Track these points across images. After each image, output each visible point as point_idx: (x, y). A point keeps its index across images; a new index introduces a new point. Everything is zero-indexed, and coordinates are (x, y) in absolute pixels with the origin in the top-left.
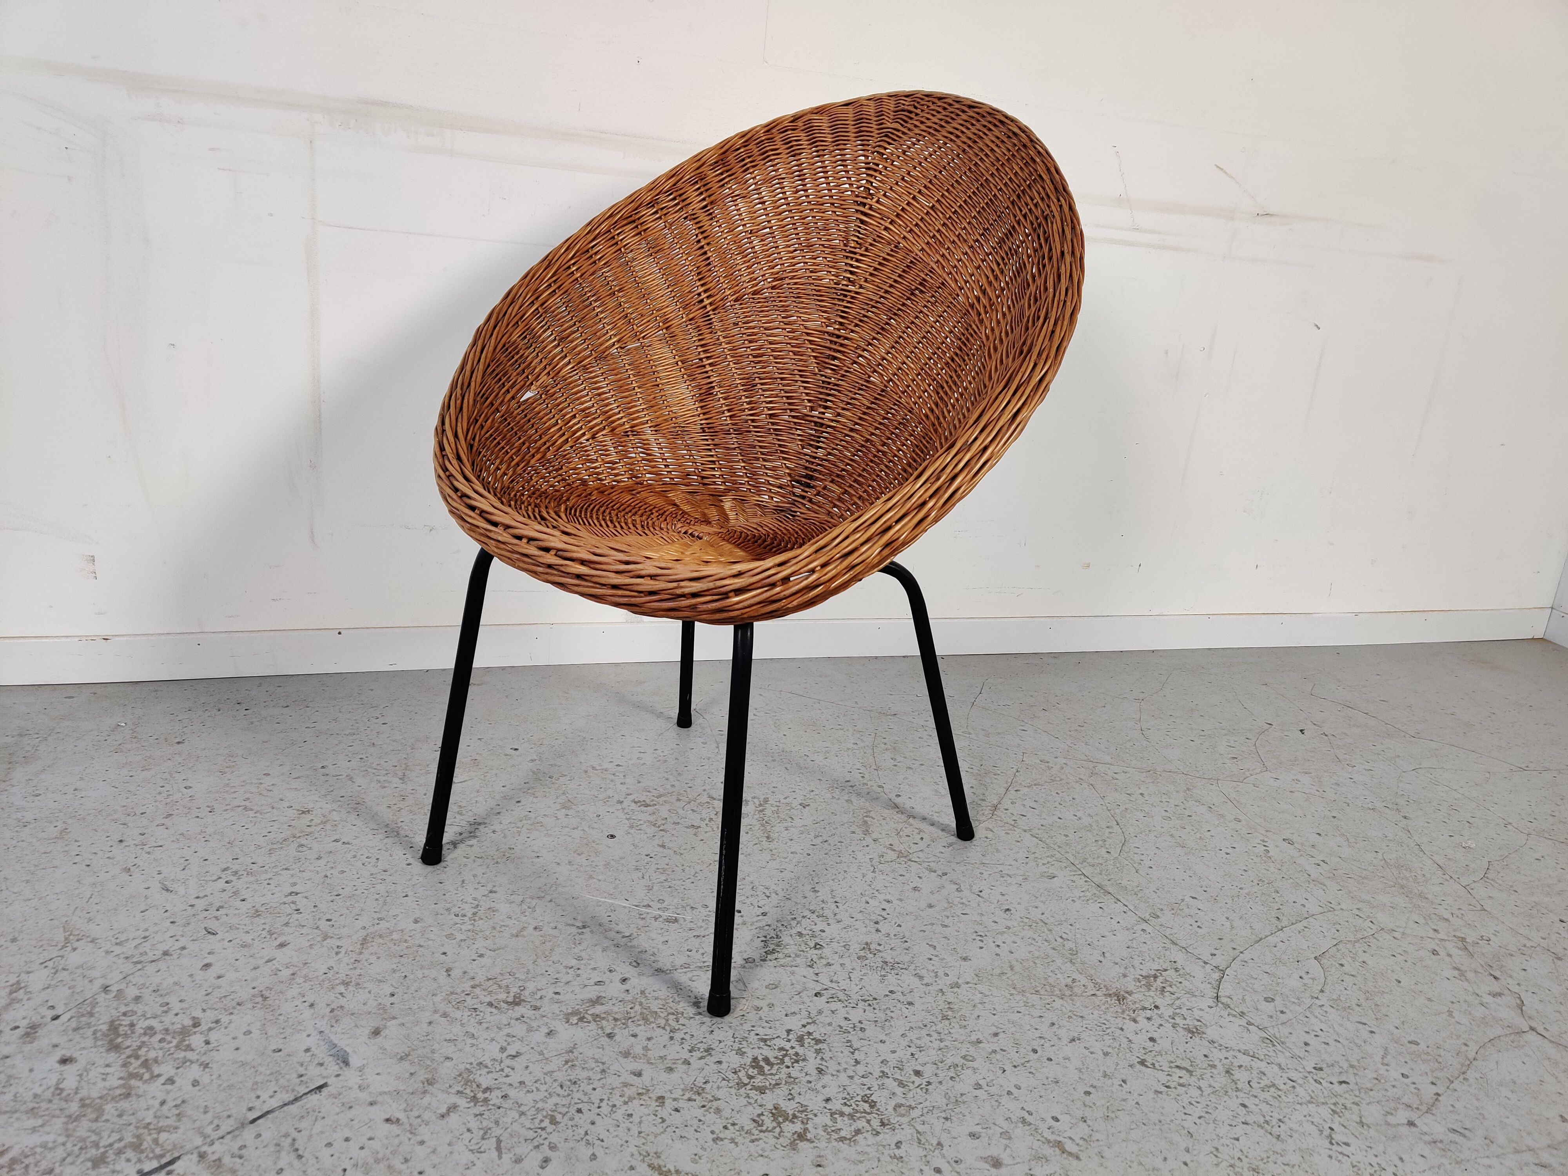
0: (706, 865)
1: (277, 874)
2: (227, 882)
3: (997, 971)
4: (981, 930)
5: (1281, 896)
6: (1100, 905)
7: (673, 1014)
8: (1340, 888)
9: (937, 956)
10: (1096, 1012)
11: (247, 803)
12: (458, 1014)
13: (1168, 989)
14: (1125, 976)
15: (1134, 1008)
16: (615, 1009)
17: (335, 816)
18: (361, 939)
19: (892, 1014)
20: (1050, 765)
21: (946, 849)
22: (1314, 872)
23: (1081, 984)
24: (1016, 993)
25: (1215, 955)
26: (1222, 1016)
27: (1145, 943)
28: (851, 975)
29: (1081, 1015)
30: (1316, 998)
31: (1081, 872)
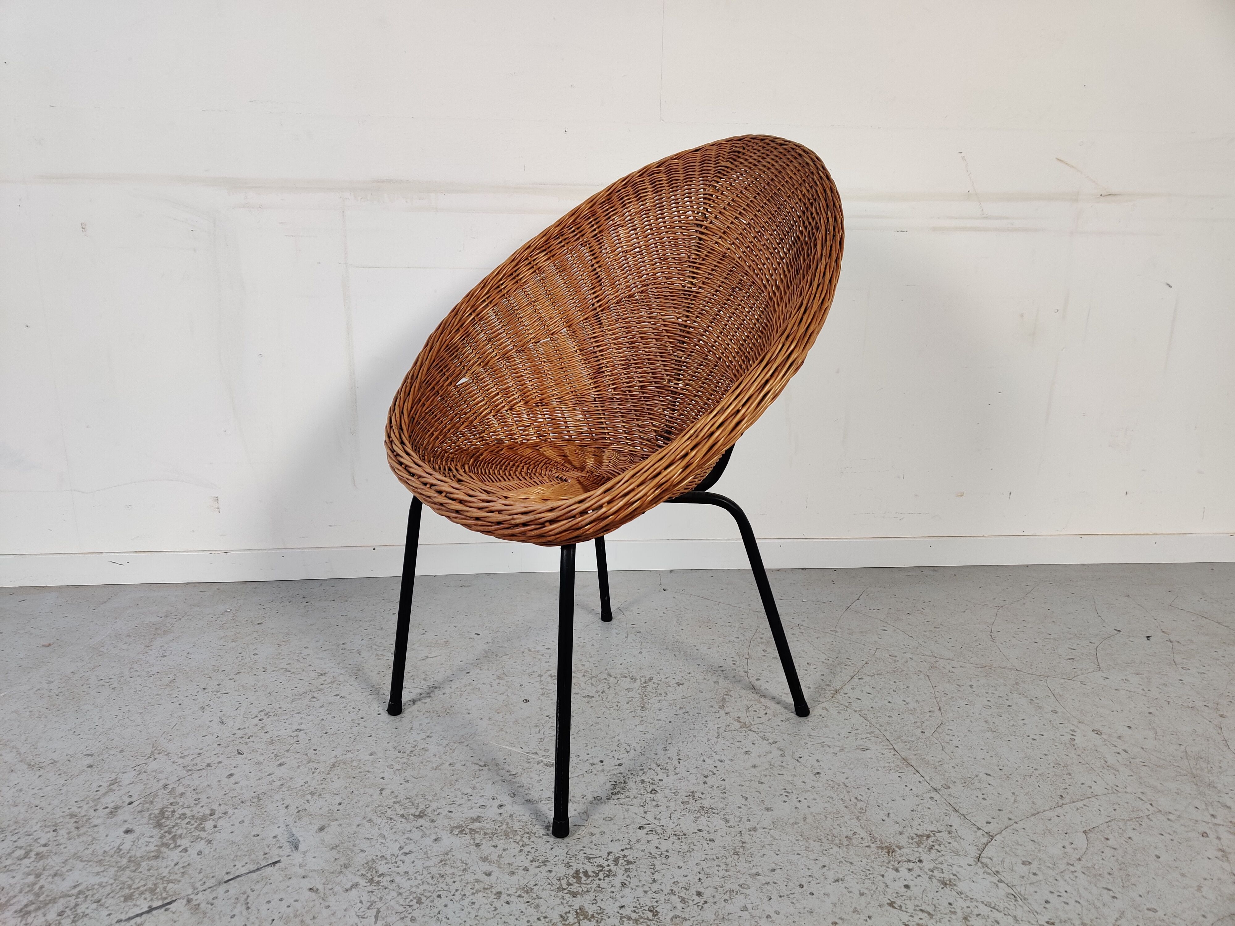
1: (293, 716)
2: (260, 720)
3: (792, 821)
4: (789, 788)
5: (1072, 778)
6: (900, 775)
7: (528, 833)
8: (1132, 774)
9: (746, 805)
10: (864, 861)
11: (288, 667)
12: (378, 821)
13: (937, 847)
14: (901, 833)
15: (900, 859)
16: (488, 826)
17: (341, 678)
18: (331, 764)
19: (694, 847)
20: (897, 659)
21: (787, 723)
22: (1112, 760)
23: (860, 837)
24: (802, 839)
25: (990, 823)
26: (977, 873)
27: (929, 808)
28: (672, 815)
29: (851, 861)
30: (1071, 865)
31: (892, 747)
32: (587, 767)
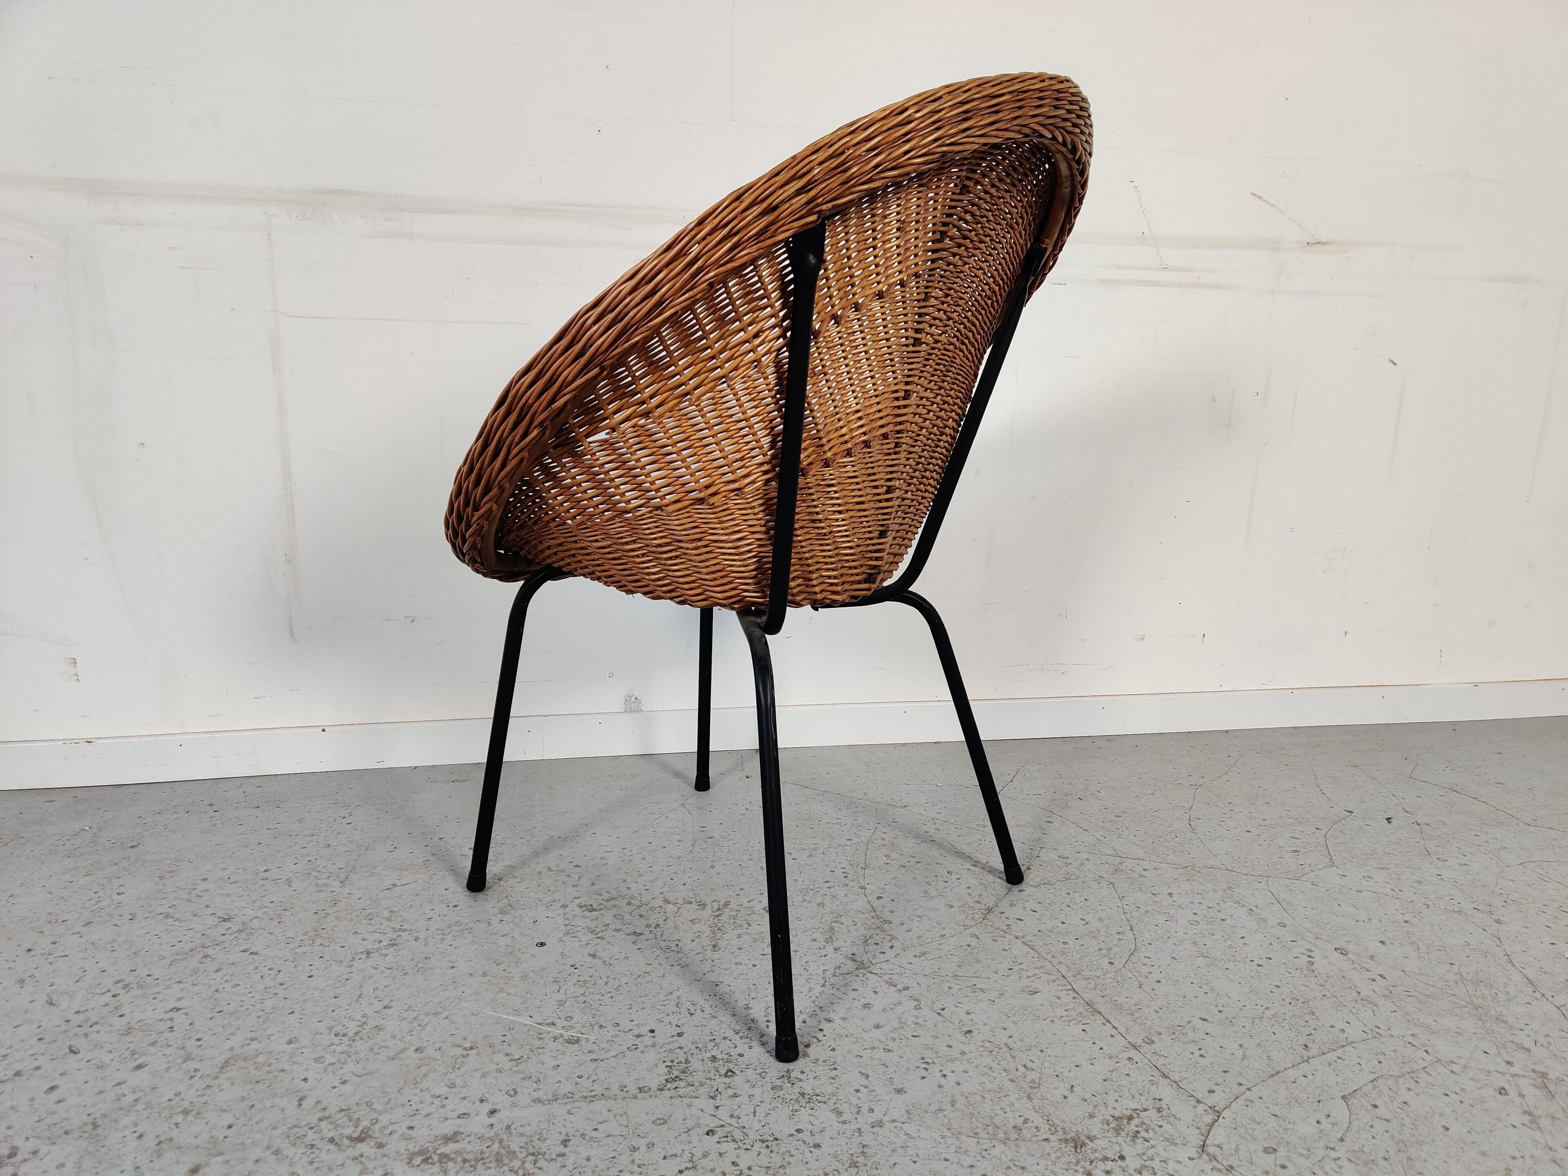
0: (634, 977)
1: (169, 987)
2: (114, 996)
3: (934, 1107)
4: (929, 1055)
5: (1317, 1019)
6: (1084, 1027)
7: (533, 1154)
8: (1395, 1008)
9: (866, 1087)
10: (1042, 1163)
11: (171, 911)
12: (290, 1151)
13: (1143, 1134)
14: (1091, 1116)
15: (1093, 1157)
16: (469, 1148)
17: (255, 924)
18: (223, 1062)
19: (791, 1159)
20: (1069, 861)
21: (917, 959)
22: (1366, 990)
23: (1034, 1125)
24: (950, 1135)
25: (1213, 1092)
26: (1203, 1171)
27: (1128, 1075)
28: (757, 1108)
29: (1023, 1165)
30: (1331, 1149)
31: (1070, 987)
32: (630, 1040)
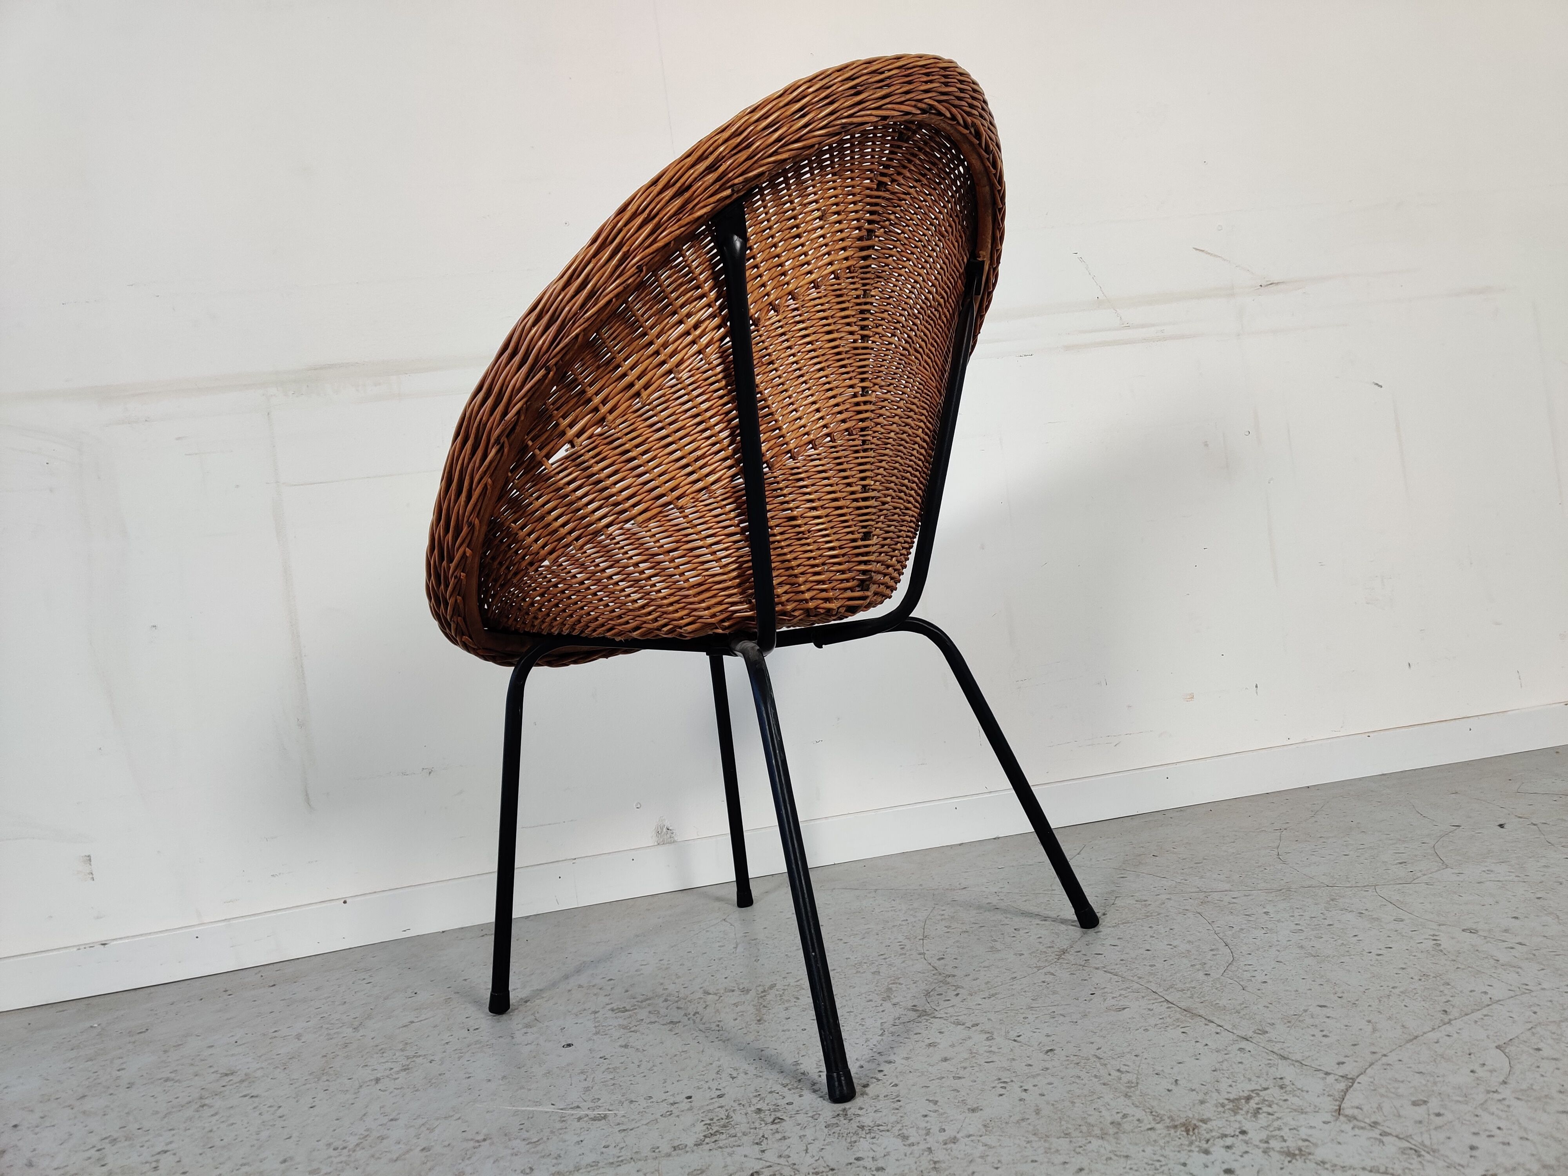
0: (669, 1057)
2: (98, 1150)
3: (1017, 1117)
4: (1005, 1076)
5: (1453, 987)
6: (1184, 1030)
8: (1543, 967)
9: (936, 1111)
10: (1149, 1149)
11: (172, 1075)
13: (1266, 1109)
14: (1202, 1102)
15: (1208, 1136)
17: (259, 1073)
20: (1148, 903)
21: (987, 1000)
22: (1505, 957)
23: (1135, 1119)
24: (1037, 1139)
25: (1343, 1063)
26: (1342, 1131)
27: (1241, 1063)
28: (809, 1146)
29: (1125, 1154)
30: (1494, 1092)
31: (1163, 999)
32: (664, 1108)
